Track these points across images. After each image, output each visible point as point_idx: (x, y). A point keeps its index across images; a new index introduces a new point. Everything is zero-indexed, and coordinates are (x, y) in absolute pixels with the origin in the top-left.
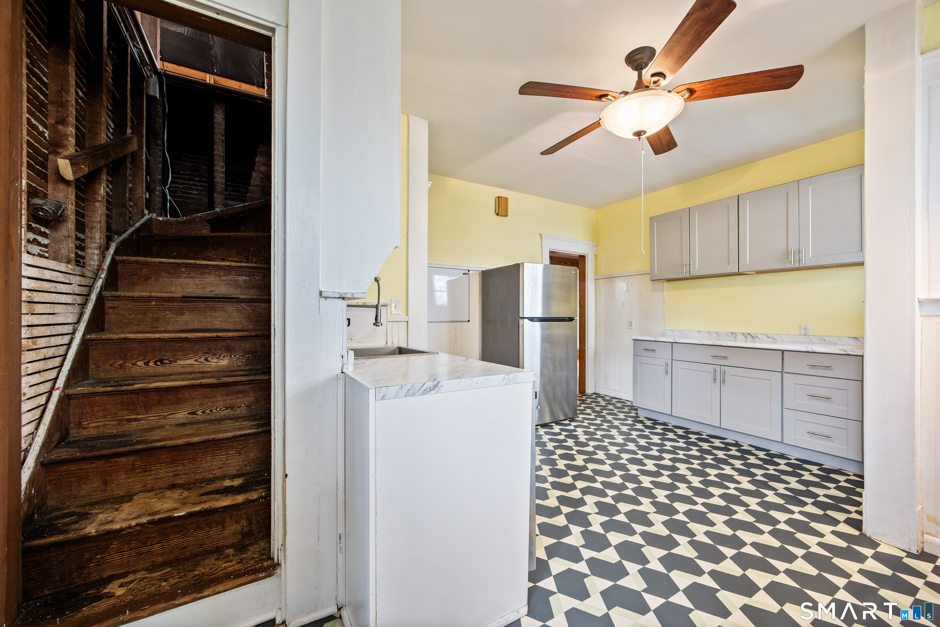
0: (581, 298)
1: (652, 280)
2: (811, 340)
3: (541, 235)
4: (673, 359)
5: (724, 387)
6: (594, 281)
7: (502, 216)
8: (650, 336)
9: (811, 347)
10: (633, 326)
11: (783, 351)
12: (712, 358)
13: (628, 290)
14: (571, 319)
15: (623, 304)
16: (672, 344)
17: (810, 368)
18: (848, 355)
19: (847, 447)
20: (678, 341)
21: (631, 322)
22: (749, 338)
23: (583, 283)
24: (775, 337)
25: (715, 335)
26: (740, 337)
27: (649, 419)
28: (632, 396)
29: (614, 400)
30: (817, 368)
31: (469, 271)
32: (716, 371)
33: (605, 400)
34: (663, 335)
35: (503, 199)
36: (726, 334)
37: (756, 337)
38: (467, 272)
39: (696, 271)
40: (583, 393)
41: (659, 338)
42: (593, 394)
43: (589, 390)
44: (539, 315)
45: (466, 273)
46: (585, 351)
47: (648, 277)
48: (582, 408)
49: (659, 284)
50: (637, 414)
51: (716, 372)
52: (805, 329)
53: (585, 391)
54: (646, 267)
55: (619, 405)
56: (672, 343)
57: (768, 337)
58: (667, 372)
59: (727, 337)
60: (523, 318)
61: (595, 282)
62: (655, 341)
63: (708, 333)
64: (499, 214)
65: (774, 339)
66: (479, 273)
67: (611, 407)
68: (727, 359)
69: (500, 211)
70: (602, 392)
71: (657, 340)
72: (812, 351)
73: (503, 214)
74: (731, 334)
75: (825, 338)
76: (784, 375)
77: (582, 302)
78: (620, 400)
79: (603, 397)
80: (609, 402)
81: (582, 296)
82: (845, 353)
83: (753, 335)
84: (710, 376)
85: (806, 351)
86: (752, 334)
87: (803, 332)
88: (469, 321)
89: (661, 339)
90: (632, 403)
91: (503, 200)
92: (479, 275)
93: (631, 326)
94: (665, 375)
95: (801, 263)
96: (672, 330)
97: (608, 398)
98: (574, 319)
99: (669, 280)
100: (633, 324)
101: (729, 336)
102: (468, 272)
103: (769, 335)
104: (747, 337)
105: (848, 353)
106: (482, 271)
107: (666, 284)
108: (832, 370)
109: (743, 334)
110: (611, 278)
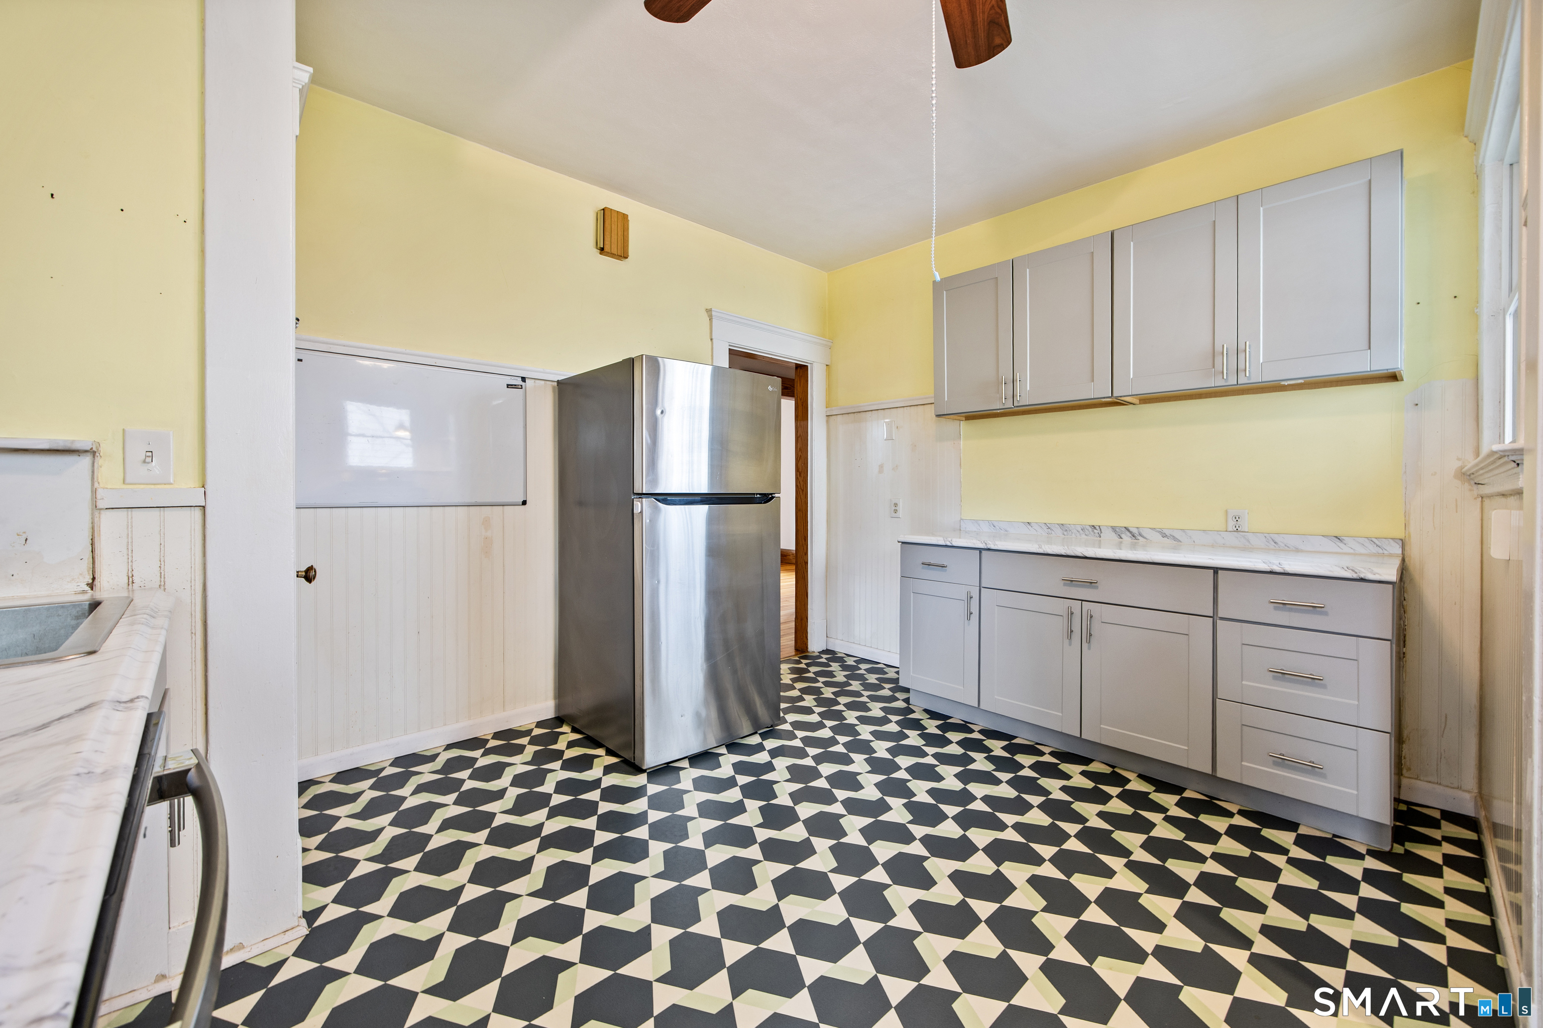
0: (800, 454)
1: (938, 416)
2: (1248, 541)
3: (709, 311)
4: (983, 585)
5: (1089, 648)
6: (825, 418)
7: (612, 255)
8: (933, 535)
9: (1277, 562)
10: (900, 513)
11: (1216, 570)
12: (1065, 585)
13: (889, 438)
14: (766, 498)
15: (881, 467)
16: (980, 552)
17: (1276, 608)
18: (1362, 580)
19: (1357, 790)
20: (993, 547)
21: (896, 505)
22: (1127, 538)
23: (802, 423)
24: (1177, 535)
25: (1059, 531)
26: (1108, 535)
27: (933, 715)
28: (898, 656)
29: (864, 666)
30: (1290, 610)
31: (524, 379)
32: (1072, 614)
33: (845, 667)
34: (959, 530)
35: (615, 215)
36: (1080, 530)
37: (1140, 535)
38: (519, 382)
39: (1027, 394)
40: (803, 652)
41: (954, 540)
42: (823, 652)
43: (815, 645)
44: (703, 488)
45: (518, 384)
46: (807, 563)
47: (930, 411)
48: (795, 693)
49: (950, 426)
50: (907, 700)
51: (1074, 616)
52: (1237, 519)
53: (807, 648)
54: (926, 391)
55: (872, 679)
56: (980, 550)
57: (1164, 536)
58: (971, 613)
59: (1084, 536)
60: (641, 495)
61: (827, 422)
62: (946, 546)
63: (1045, 528)
64: (606, 249)
65: (1175, 539)
66: (554, 387)
67: (855, 686)
68: (1097, 588)
69: (606, 242)
70: (840, 648)
71: (949, 544)
72: (1282, 571)
73: (614, 251)
74: (1090, 529)
75: (1277, 538)
76: (1220, 623)
77: (800, 463)
78: (876, 668)
79: (840, 660)
80: (852, 672)
81: (800, 450)
82: (1355, 576)
83: (1135, 531)
84: (1059, 625)
85: (1269, 570)
86: (1131, 529)
87: (1231, 525)
88: (524, 503)
89: (957, 542)
90: (897, 673)
91: (615, 219)
92: (554, 391)
93: (896, 511)
94: (966, 621)
95: (1241, 375)
96: (976, 521)
97: (850, 662)
98: (773, 498)
99: (971, 417)
100: (900, 508)
101: (1087, 532)
102: (521, 383)
103: (1165, 531)
104: (1123, 536)
105: (1362, 576)
106: (558, 382)
107: (964, 426)
108: (1326, 614)
109: (1114, 529)
110: (857, 413)
